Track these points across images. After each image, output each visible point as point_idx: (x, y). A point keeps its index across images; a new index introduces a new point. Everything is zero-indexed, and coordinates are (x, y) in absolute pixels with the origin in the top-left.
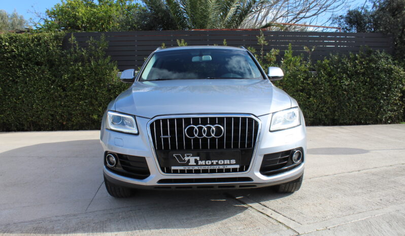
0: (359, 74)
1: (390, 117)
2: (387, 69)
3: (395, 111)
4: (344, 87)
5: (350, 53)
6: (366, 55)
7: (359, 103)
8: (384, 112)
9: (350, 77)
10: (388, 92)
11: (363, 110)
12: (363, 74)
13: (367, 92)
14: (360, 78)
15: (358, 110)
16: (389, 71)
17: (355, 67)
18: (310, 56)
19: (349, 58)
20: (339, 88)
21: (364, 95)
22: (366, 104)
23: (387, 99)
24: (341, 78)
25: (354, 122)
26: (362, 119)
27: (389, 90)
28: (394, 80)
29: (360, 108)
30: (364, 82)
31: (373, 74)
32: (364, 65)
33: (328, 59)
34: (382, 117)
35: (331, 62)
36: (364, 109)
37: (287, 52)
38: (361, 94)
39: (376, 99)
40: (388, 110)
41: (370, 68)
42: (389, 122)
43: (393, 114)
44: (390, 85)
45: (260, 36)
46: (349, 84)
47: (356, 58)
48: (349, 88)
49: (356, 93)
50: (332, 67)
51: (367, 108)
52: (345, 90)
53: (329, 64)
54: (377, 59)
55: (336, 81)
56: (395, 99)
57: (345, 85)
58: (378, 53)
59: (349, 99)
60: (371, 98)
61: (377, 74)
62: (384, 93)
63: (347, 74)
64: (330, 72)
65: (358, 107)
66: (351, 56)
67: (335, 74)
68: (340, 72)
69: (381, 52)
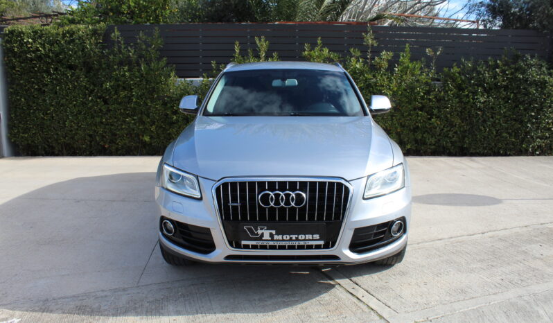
0: (500, 87)
1: (539, 147)
2: (539, 81)
3: (546, 138)
4: (479, 105)
5: (489, 58)
6: (511, 61)
7: (498, 127)
8: (531, 140)
9: (487, 91)
10: (538, 113)
11: (503, 137)
12: (506, 88)
13: (509, 113)
14: (500, 93)
15: (496, 136)
16: (541, 84)
17: (495, 78)
18: (434, 61)
19: (488, 66)
20: (472, 107)
21: (505, 116)
22: (507, 129)
23: (537, 123)
24: (475, 93)
25: (490, 152)
26: (501, 148)
27: (540, 110)
28: (548, 97)
29: (499, 134)
30: (507, 99)
31: (518, 87)
32: (507, 75)
33: (459, 67)
34: (528, 146)
35: (462, 70)
36: (505, 135)
37: (403, 56)
38: (500, 114)
39: (521, 122)
40: (538, 137)
41: (516, 79)
42: (538, 153)
43: (543, 142)
44: (542, 103)
45: (367, 32)
46: (485, 102)
47: (497, 66)
48: (484, 107)
49: (495, 114)
50: (463, 78)
51: (508, 133)
52: (480, 109)
53: (459, 73)
54: (526, 67)
55: (467, 96)
56: (548, 122)
57: (480, 102)
58: (528, 59)
59: (485, 121)
60: (515, 120)
61: (524, 89)
62: (533, 114)
63: (484, 87)
64: (460, 84)
65: (497, 133)
66: (490, 63)
67: (466, 87)
68: (474, 84)
69: (532, 57)
